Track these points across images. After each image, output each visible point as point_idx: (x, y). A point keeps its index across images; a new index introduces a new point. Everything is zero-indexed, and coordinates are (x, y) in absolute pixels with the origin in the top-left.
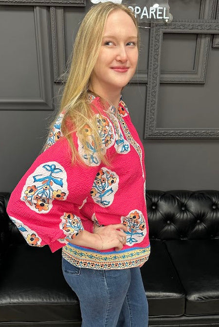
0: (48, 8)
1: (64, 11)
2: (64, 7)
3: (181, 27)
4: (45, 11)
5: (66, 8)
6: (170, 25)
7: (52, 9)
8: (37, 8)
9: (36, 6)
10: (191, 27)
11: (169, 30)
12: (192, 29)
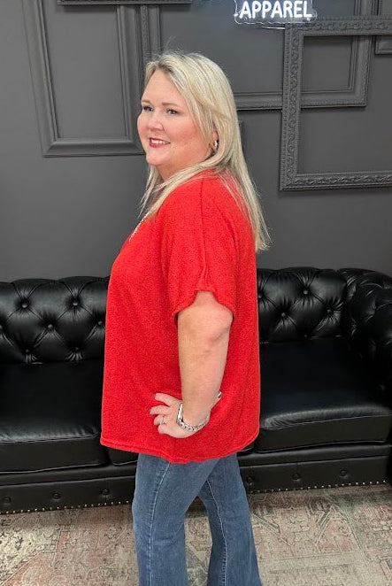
0: (137, 7)
1: (160, 11)
2: (159, 5)
3: (330, 27)
4: (132, 11)
5: (162, 7)
6: (314, 25)
7: (143, 9)
8: (122, 7)
9: (119, 5)
10: (343, 27)
11: (313, 33)
12: (345, 29)
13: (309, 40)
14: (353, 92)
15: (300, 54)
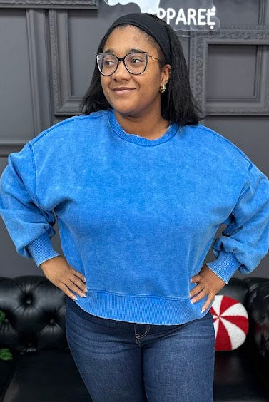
0: (46, 11)
1: (69, 16)
2: (69, 10)
3: (233, 36)
4: (41, 16)
5: (72, 12)
6: (217, 33)
7: (51, 13)
8: (31, 12)
9: (29, 9)
10: (246, 36)
11: (216, 41)
12: (248, 38)
13: (213, 48)
14: (259, 101)
15: (204, 61)
